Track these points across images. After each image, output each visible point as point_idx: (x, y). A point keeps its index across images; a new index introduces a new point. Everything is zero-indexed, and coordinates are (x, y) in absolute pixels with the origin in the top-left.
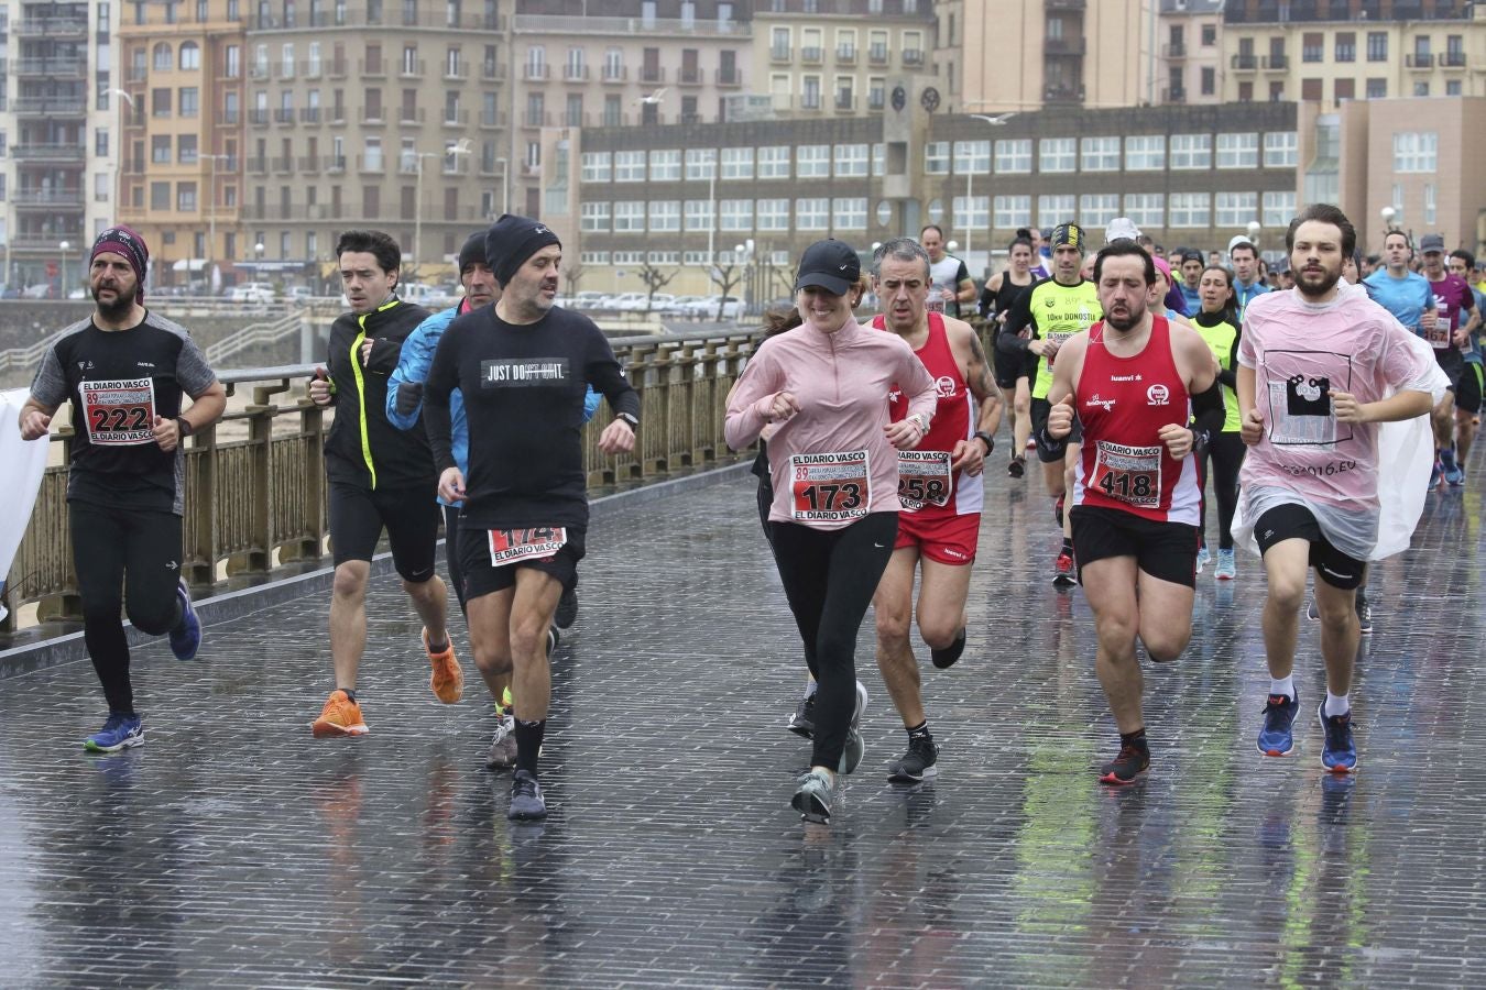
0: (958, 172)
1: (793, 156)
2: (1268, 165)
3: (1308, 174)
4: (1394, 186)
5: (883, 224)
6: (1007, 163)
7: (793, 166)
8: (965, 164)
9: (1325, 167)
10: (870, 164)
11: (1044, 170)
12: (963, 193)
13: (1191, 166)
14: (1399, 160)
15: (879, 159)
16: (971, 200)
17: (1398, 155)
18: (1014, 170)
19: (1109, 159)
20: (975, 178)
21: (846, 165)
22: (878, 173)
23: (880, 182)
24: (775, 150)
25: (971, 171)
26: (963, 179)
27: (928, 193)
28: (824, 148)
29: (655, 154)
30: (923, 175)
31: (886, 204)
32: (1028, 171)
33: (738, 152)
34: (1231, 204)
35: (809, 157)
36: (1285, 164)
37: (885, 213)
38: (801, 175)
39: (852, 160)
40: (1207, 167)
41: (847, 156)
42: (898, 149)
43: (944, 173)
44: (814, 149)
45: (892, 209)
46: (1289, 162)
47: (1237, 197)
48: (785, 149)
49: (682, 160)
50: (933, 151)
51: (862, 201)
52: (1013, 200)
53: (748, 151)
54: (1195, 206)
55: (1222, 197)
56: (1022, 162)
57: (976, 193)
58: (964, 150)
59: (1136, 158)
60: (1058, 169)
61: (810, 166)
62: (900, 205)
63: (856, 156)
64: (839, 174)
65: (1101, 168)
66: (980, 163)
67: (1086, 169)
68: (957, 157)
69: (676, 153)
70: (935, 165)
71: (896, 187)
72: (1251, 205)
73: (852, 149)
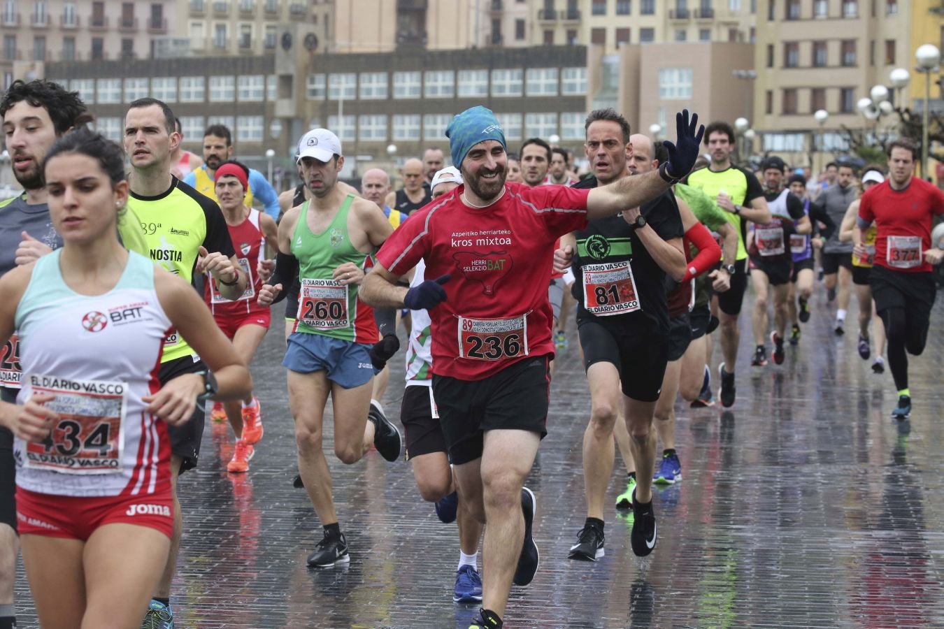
0: (332, 97)
1: (206, 85)
2: (566, 93)
3: (595, 99)
4: (659, 109)
5: (275, 136)
6: (369, 91)
7: (207, 93)
8: (337, 91)
9: (608, 94)
10: (265, 92)
11: (397, 96)
12: (335, 113)
13: (507, 93)
14: (664, 90)
15: (273, 87)
16: (341, 119)
17: (663, 86)
18: (375, 96)
19: (446, 88)
20: (346, 103)
21: (247, 93)
22: (271, 98)
23: (273, 105)
24: (193, 80)
25: (342, 96)
26: (336, 103)
27: (309, 112)
28: (230, 79)
29: (101, 82)
30: (305, 100)
31: (277, 122)
32: (384, 96)
33: (165, 81)
34: (537, 122)
35: (219, 84)
36: (578, 92)
37: (276, 128)
38: (213, 99)
39: (252, 88)
40: (518, 94)
41: (248, 84)
42: (286, 80)
43: (321, 98)
44: (223, 80)
45: (282, 125)
46: (582, 89)
47: (542, 117)
48: (200, 79)
49: (122, 86)
50: (312, 81)
51: (259, 119)
52: (374, 119)
53: (173, 80)
54: (511, 123)
55: (531, 117)
56: (380, 90)
57: (346, 113)
58: (336, 80)
59: (467, 87)
60: (407, 95)
61: (218, 93)
62: (288, 122)
63: (255, 84)
64: (242, 99)
65: (440, 94)
66: (348, 91)
67: (428, 95)
68: (332, 86)
69: (117, 82)
70: (314, 92)
71: (285, 108)
72: (553, 122)
73: (251, 79)
